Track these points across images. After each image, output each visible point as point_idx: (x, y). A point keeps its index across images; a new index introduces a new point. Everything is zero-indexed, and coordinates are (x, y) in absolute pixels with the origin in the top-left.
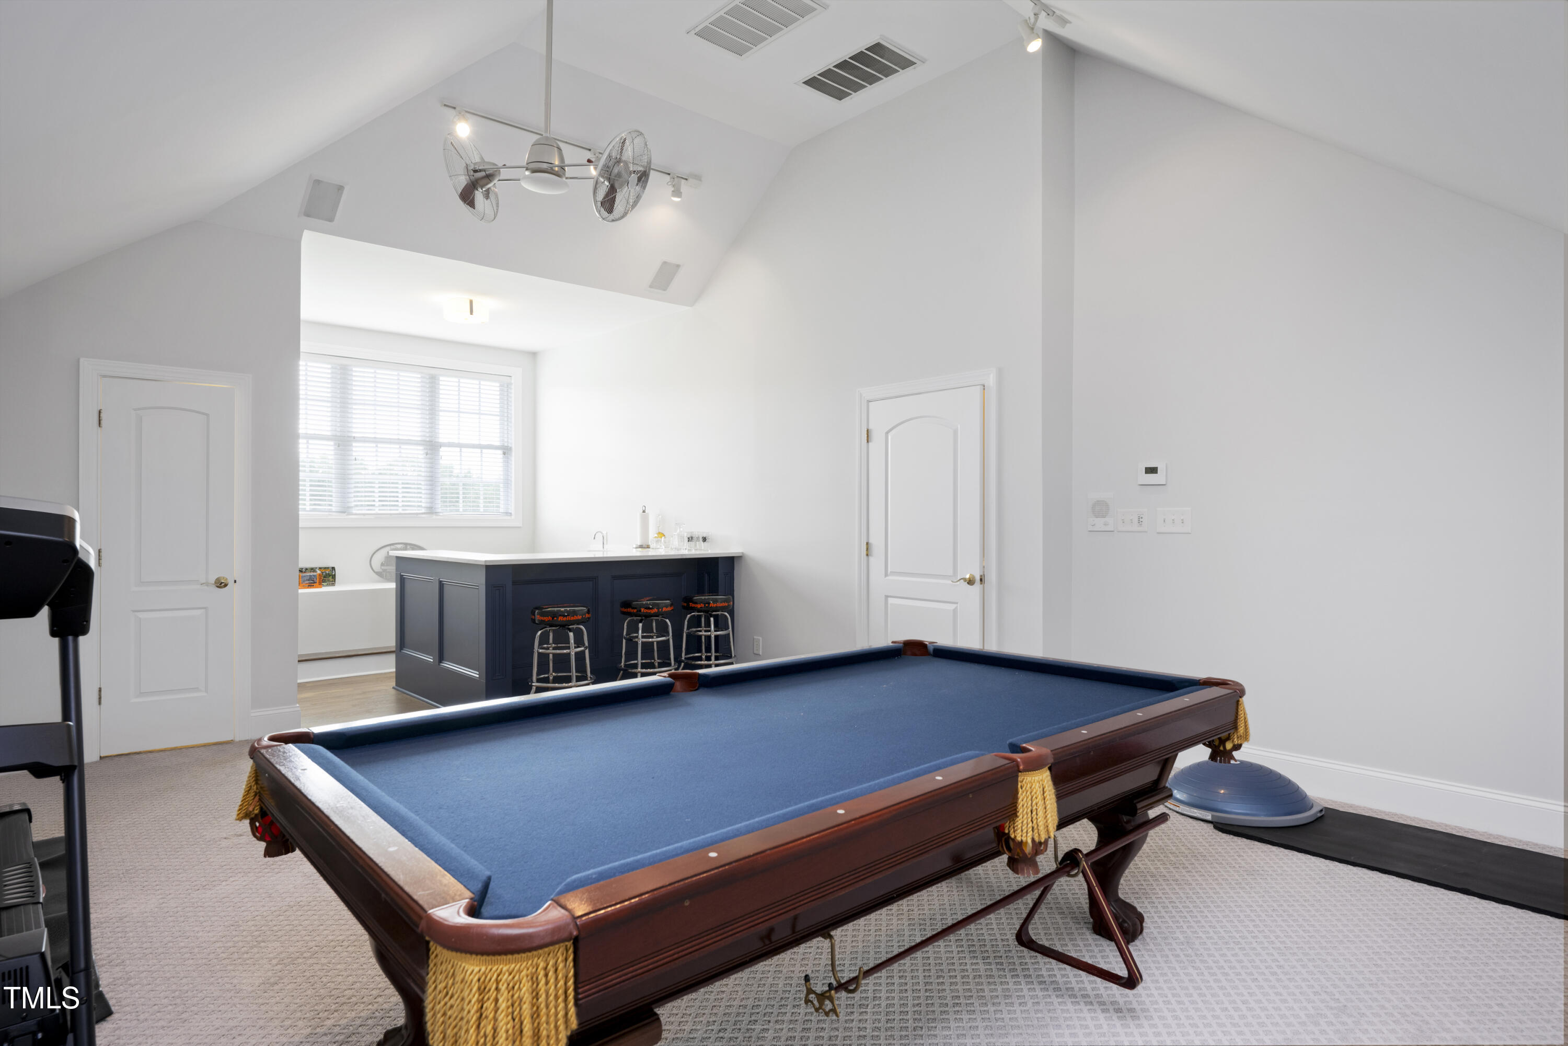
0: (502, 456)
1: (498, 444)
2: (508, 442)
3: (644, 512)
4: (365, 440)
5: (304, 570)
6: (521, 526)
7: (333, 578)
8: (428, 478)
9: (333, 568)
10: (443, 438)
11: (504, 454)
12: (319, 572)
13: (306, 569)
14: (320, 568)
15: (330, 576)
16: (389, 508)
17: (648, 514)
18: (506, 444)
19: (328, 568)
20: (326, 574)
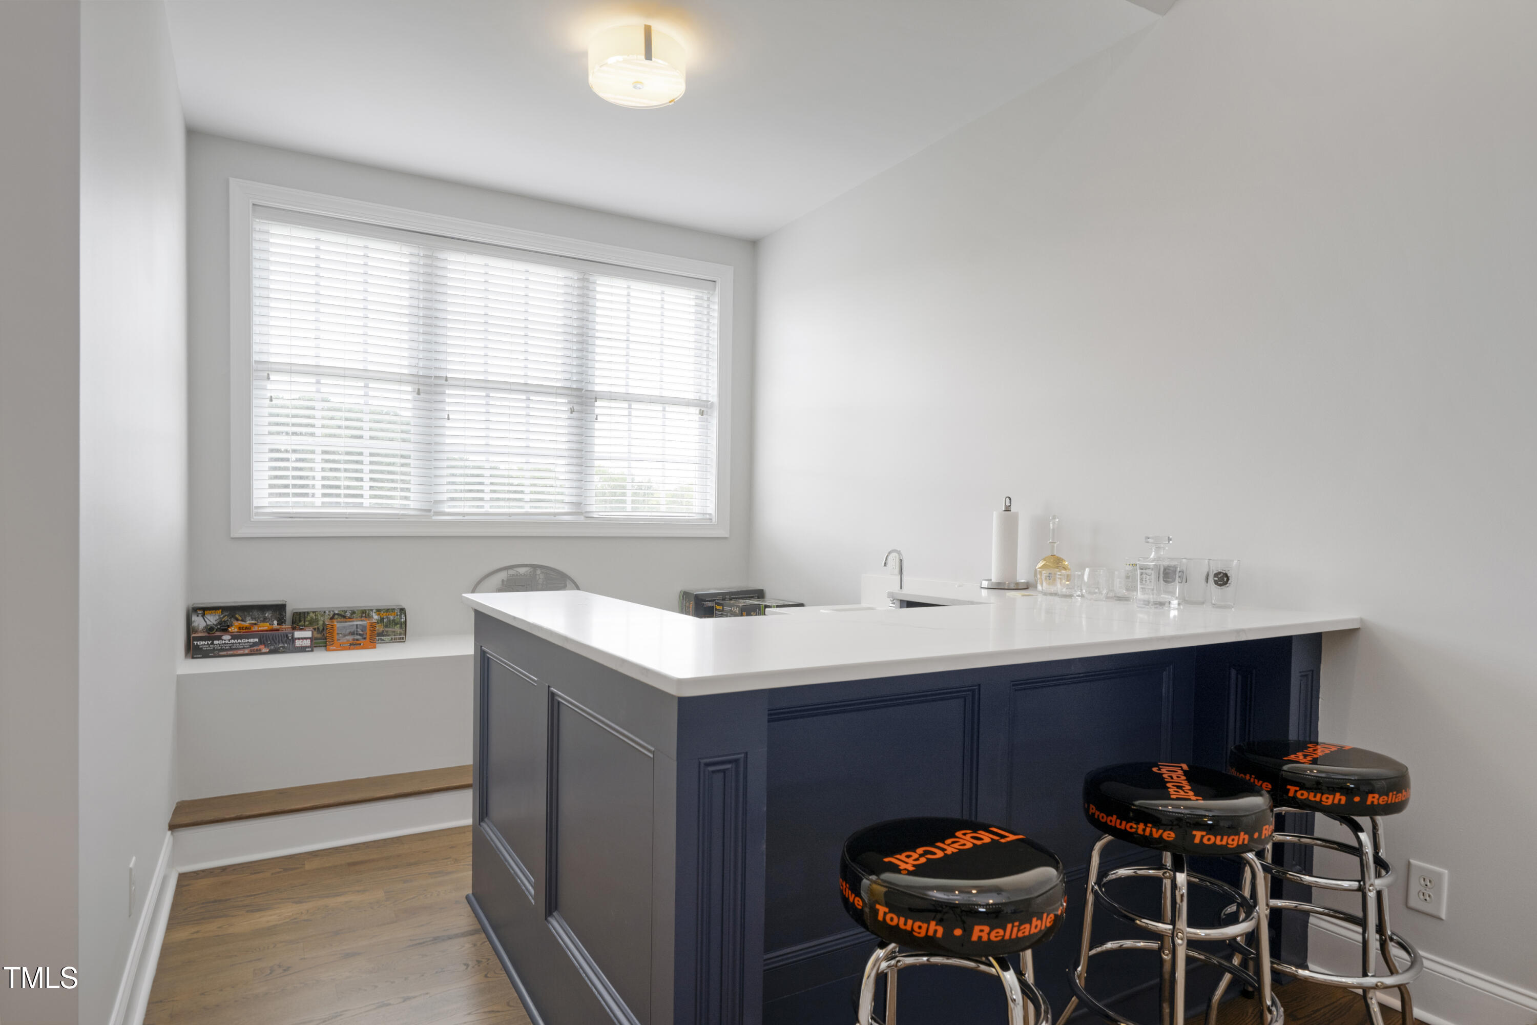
0: (697, 417)
1: (691, 396)
2: (707, 394)
3: (1008, 509)
4: (465, 384)
5: (348, 614)
6: (727, 536)
7: (401, 627)
8: (574, 454)
9: (403, 611)
10: (600, 383)
11: (702, 413)
12: (376, 617)
13: (353, 612)
14: (378, 611)
15: (396, 624)
16: (507, 504)
17: (1016, 515)
18: (704, 398)
19: (393, 610)
20: (389, 621)
